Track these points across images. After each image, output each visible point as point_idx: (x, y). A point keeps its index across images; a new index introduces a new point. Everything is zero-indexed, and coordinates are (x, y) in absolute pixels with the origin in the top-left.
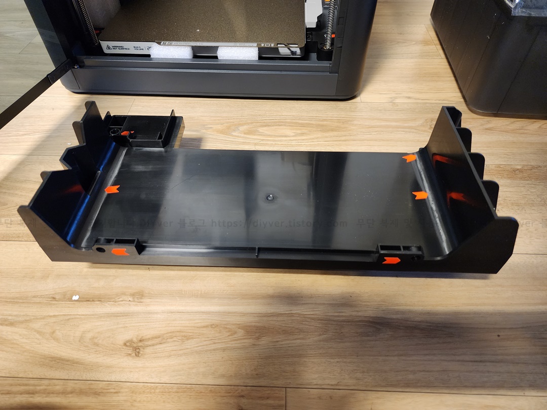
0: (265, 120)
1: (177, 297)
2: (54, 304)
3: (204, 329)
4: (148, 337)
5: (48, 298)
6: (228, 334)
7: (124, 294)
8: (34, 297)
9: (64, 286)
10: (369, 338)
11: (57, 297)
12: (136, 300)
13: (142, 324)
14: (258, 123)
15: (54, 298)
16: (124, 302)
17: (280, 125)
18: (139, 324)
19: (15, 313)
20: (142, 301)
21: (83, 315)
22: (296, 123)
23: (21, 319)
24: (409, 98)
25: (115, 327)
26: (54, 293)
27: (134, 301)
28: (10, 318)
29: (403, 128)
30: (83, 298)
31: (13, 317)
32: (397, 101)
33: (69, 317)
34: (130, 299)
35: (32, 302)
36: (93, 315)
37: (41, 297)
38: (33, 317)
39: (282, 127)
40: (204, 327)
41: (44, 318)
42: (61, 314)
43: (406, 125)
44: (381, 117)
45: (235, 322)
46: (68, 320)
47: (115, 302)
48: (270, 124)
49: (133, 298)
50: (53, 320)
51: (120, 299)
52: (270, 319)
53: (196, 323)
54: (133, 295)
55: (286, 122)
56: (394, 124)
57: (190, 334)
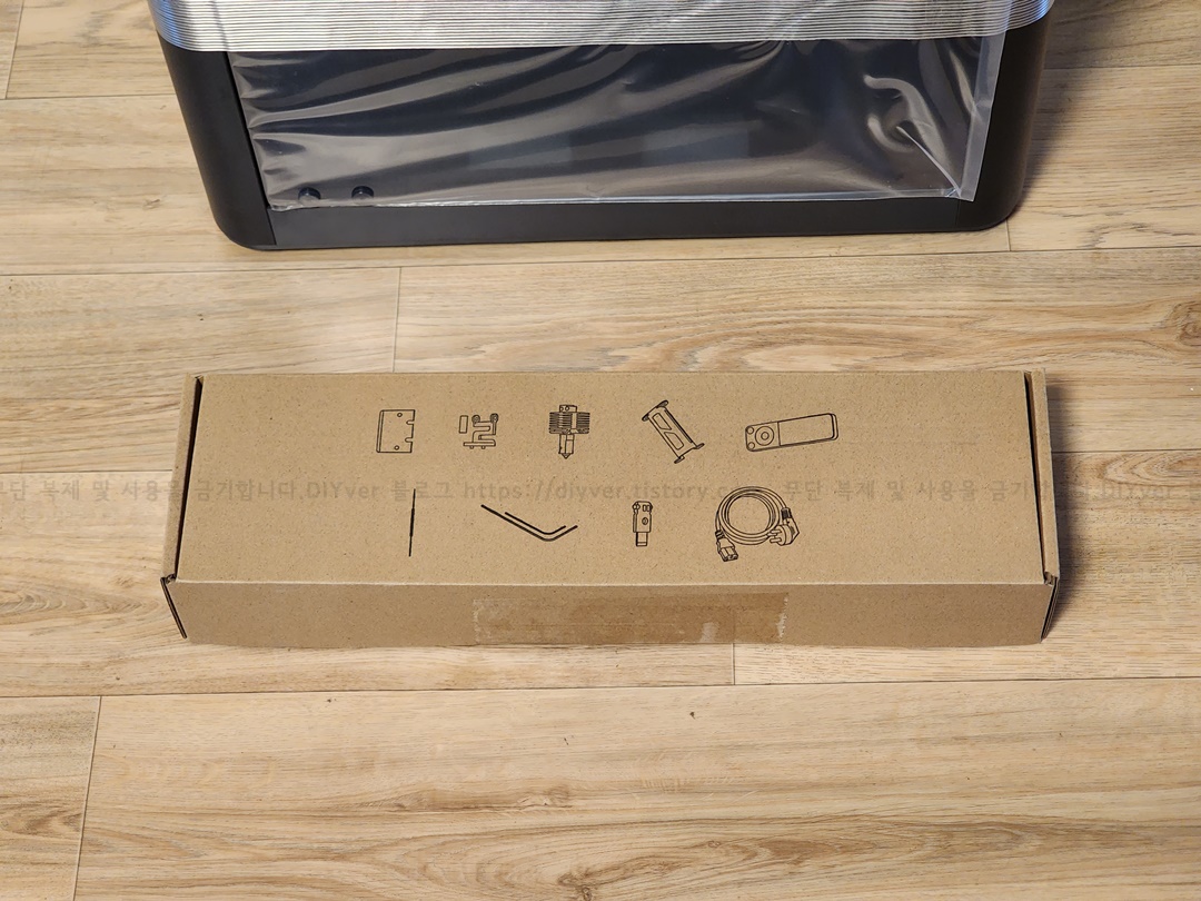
0: (760, 324)
1: (635, 795)
2: (406, 817)
3: (697, 850)
4: (598, 868)
5: (389, 805)
6: (744, 856)
7: (531, 792)
8: (362, 805)
9: (410, 782)
10: (998, 853)
11: (406, 803)
12: (559, 804)
13: (581, 846)
14: (741, 334)
15: (400, 806)
16: (535, 808)
17: (798, 342)
18: (575, 847)
19: (339, 837)
20: (569, 804)
21: (467, 835)
22: (840, 332)
23: (354, 847)
24: (1140, 228)
25: (534, 853)
26: (395, 796)
27: (555, 805)
28: (334, 846)
29: (1111, 340)
30: (456, 803)
31: (340, 845)
32: (1109, 241)
33: (441, 840)
34: (545, 801)
35: (362, 814)
36: (486, 834)
37: (375, 804)
38: (375, 844)
39: (804, 347)
40: (696, 846)
41: (396, 844)
42: (426, 834)
43: (1122, 328)
44: (1061, 303)
45: (751, 836)
46: (444, 844)
47: (520, 808)
48: (772, 338)
49: (551, 800)
50: (415, 846)
51: (528, 803)
52: (818, 828)
53: (679, 840)
54: (549, 793)
55: (814, 331)
56: (1091, 325)
57: (674, 860)
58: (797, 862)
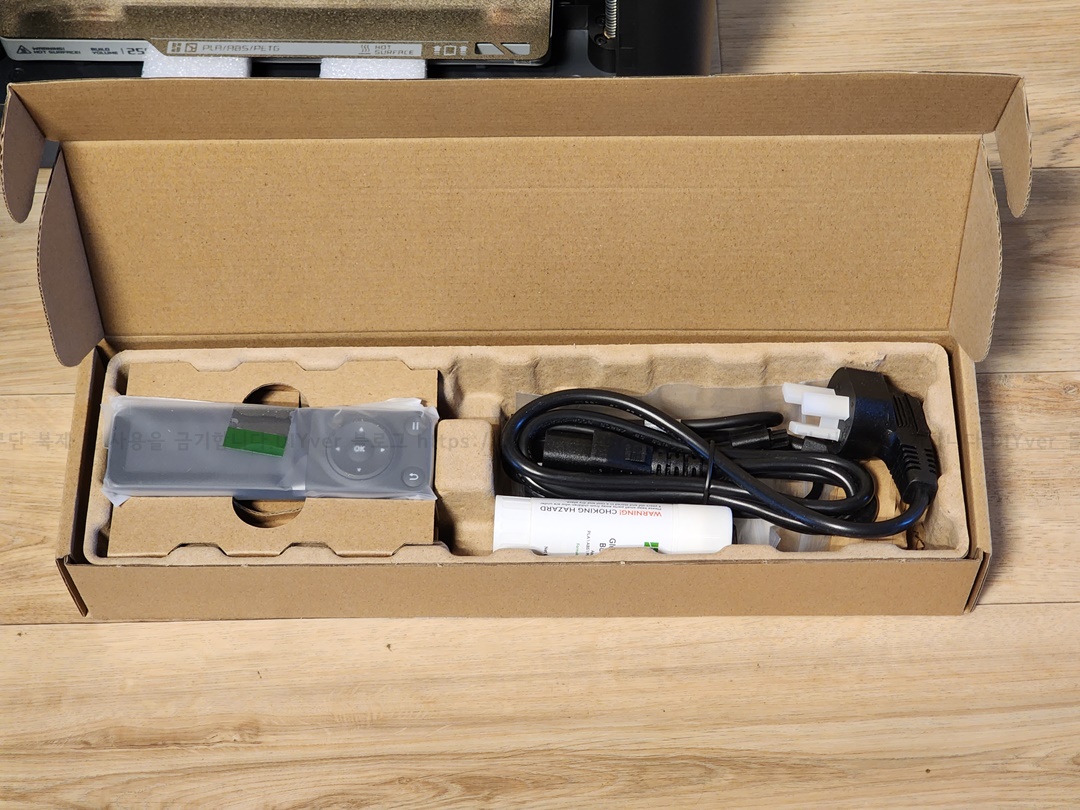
1: (326, 730)
2: (91, 755)
3: (387, 787)
5: (75, 743)
6: (433, 793)
7: (220, 728)
8: (46, 743)
9: (98, 718)
10: (691, 787)
11: (93, 740)
12: (248, 739)
13: (268, 784)
15: (86, 743)
16: (224, 744)
18: (263, 784)
19: (21, 776)
20: (259, 740)
21: (153, 773)
23: (35, 786)
25: (220, 791)
26: (82, 733)
27: (244, 742)
28: (15, 785)
30: (144, 740)
31: (21, 784)
33: (127, 778)
34: (235, 737)
35: (46, 752)
36: (172, 772)
37: (60, 742)
38: (59, 782)
40: (385, 783)
41: (80, 783)
42: (111, 772)
45: (442, 772)
46: (128, 782)
47: (209, 744)
49: (241, 736)
50: (99, 785)
51: (217, 739)
52: (510, 762)
53: (369, 777)
54: (239, 729)
57: (363, 797)
58: (488, 799)
